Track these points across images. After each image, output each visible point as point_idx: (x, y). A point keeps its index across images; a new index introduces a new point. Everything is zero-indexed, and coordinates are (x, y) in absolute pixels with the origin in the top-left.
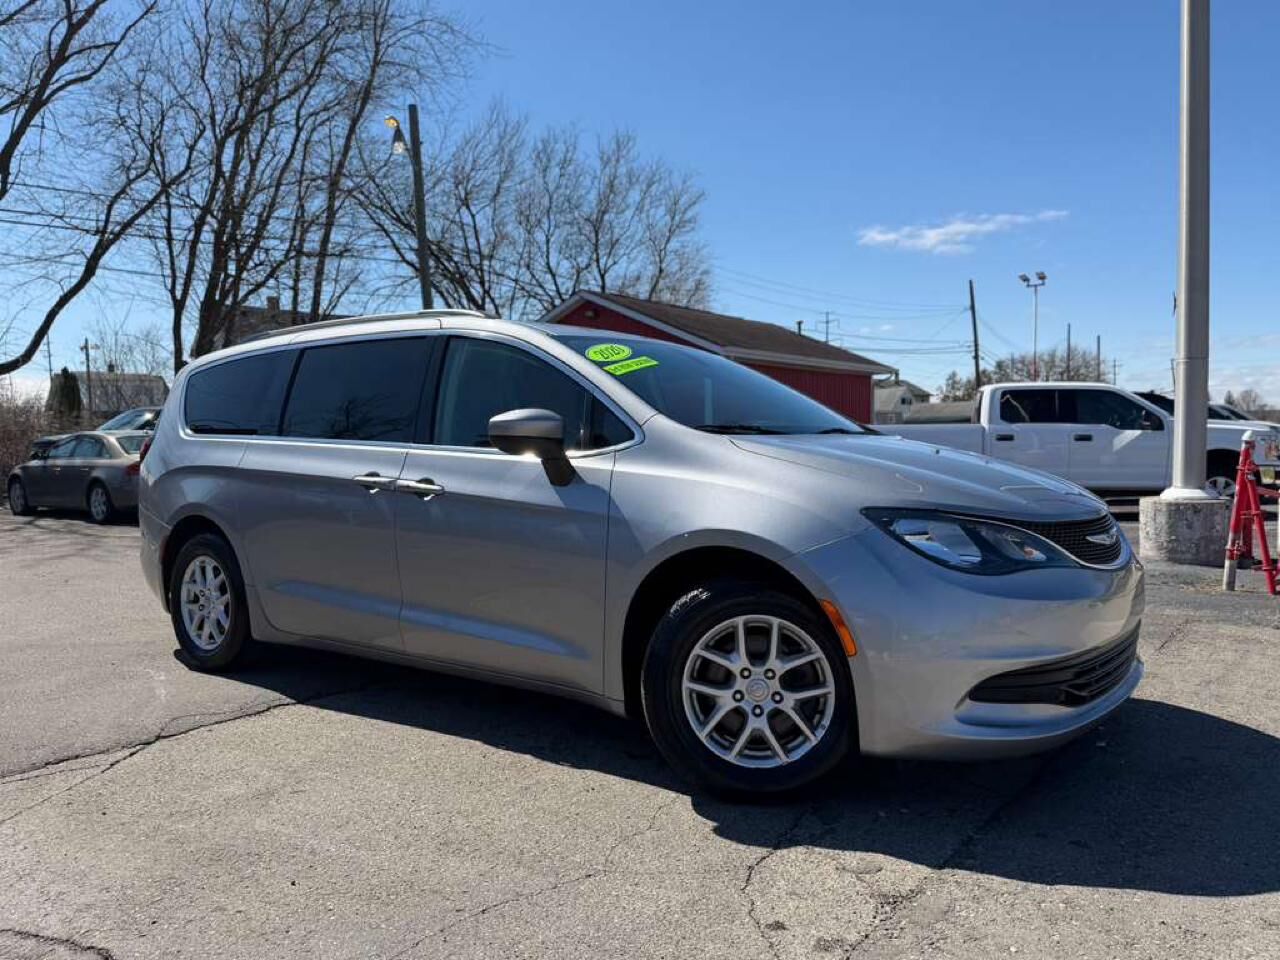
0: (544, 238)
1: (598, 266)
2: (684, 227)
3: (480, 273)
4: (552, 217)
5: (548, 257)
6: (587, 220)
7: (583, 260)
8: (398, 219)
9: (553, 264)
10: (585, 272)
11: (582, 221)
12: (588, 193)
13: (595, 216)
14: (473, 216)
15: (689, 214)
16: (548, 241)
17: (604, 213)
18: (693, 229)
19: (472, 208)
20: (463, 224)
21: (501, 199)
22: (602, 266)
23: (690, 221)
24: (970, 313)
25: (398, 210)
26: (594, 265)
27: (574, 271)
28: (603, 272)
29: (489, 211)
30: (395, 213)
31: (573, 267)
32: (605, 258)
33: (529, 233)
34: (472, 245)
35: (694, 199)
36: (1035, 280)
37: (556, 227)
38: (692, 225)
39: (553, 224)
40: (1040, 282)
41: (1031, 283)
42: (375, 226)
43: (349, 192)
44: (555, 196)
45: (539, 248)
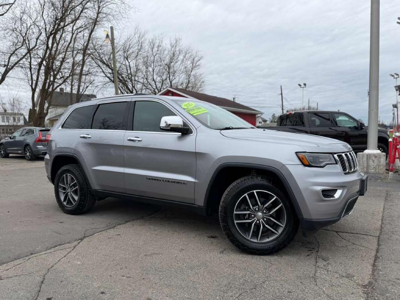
0: (152, 70)
1: (170, 79)
2: (196, 67)
3: (131, 81)
4: (155, 63)
5: (153, 76)
6: (166, 64)
7: (164, 77)
8: (105, 63)
9: (155, 78)
10: (165, 81)
11: (164, 65)
12: (167, 56)
13: (168, 63)
14: (129, 63)
15: (198, 64)
16: (153, 71)
17: (171, 63)
19: (129, 60)
20: (126, 65)
21: (139, 57)
23: (198, 66)
24: (281, 95)
25: (104, 60)
26: (168, 79)
27: (161, 81)
28: (171, 81)
29: (134, 61)
31: (161, 79)
32: (172, 77)
33: (147, 68)
34: (129, 72)
35: (199, 59)
36: (303, 86)
37: (156, 67)
38: (199, 67)
39: (155, 65)
40: (305, 86)
41: (302, 86)
42: (97, 65)
43: (89, 55)
44: (155, 57)
45: (150, 73)
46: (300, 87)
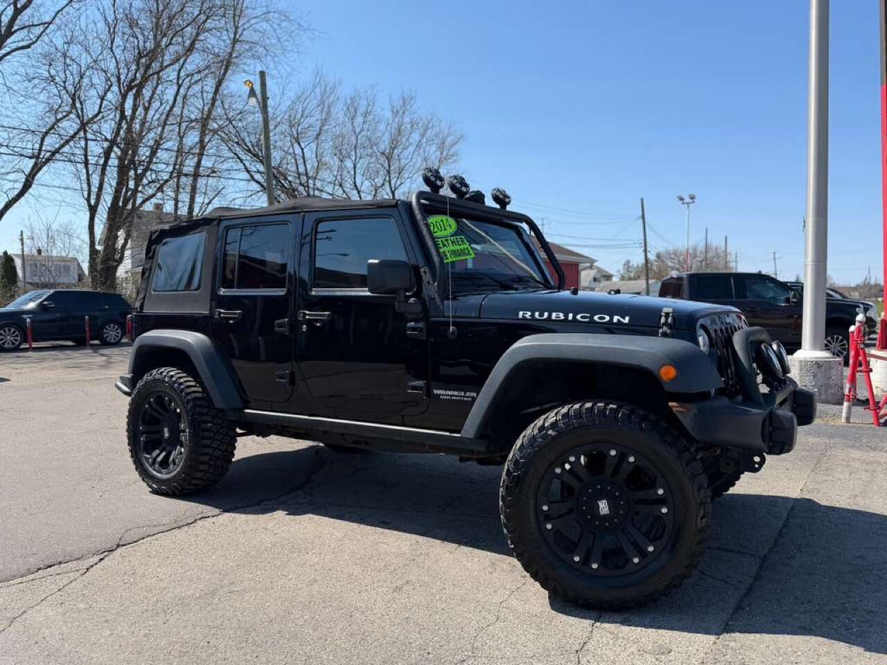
0: (352, 166)
1: (390, 185)
2: (449, 159)
3: (307, 189)
4: (358, 151)
5: (355, 178)
6: (383, 153)
7: (379, 181)
8: (249, 151)
9: (358, 184)
10: (381, 189)
11: (379, 154)
12: (383, 135)
13: (387, 151)
14: (302, 149)
15: (452, 151)
16: (355, 167)
17: (394, 149)
18: (455, 161)
19: (301, 144)
20: (295, 155)
21: (322, 138)
22: (393, 186)
23: (453, 156)
24: (641, 220)
25: (249, 144)
26: (387, 185)
27: (373, 188)
28: (393, 189)
29: (313, 146)
30: (248, 147)
31: (372, 186)
32: (395, 180)
33: (341, 161)
34: (302, 170)
35: (456, 140)
36: (687, 200)
37: (360, 158)
38: (455, 158)
39: (358, 156)
40: (692, 201)
41: (685, 201)
42: (232, 155)
43: (215, 132)
44: (360, 136)
45: (349, 172)
46: (681, 202)
